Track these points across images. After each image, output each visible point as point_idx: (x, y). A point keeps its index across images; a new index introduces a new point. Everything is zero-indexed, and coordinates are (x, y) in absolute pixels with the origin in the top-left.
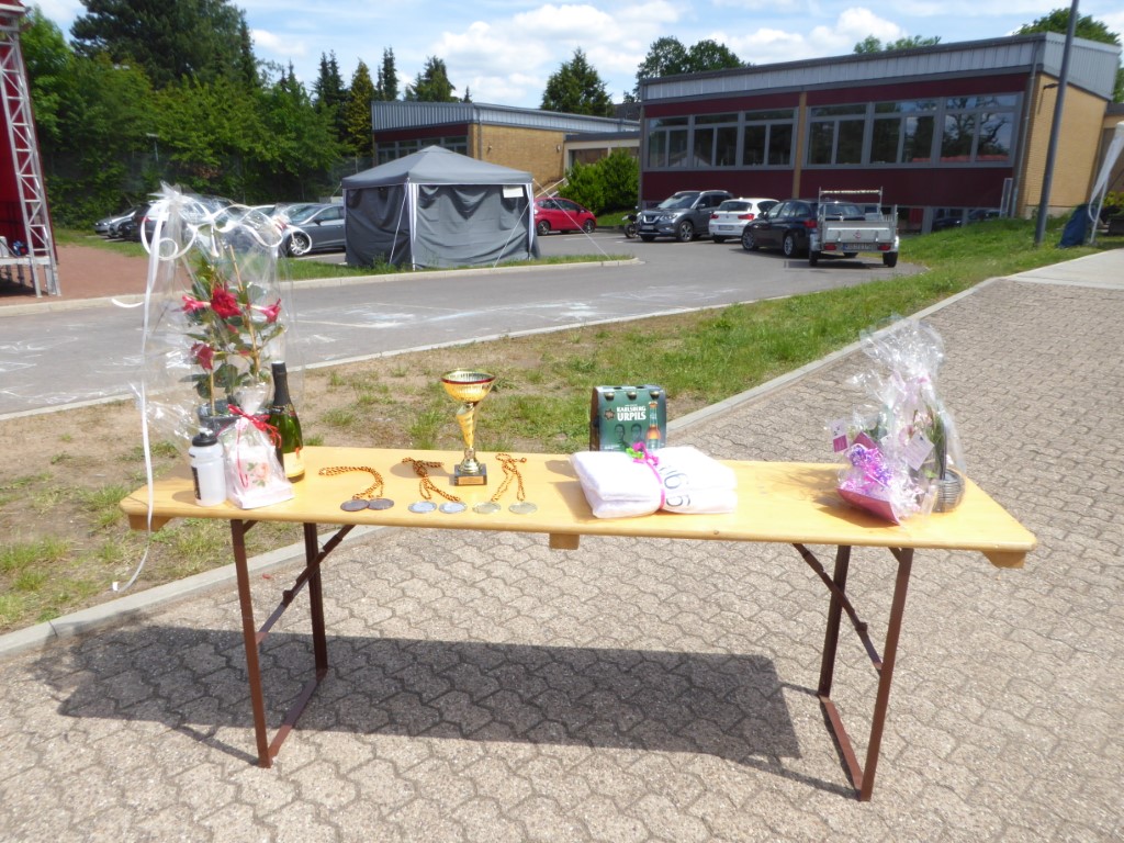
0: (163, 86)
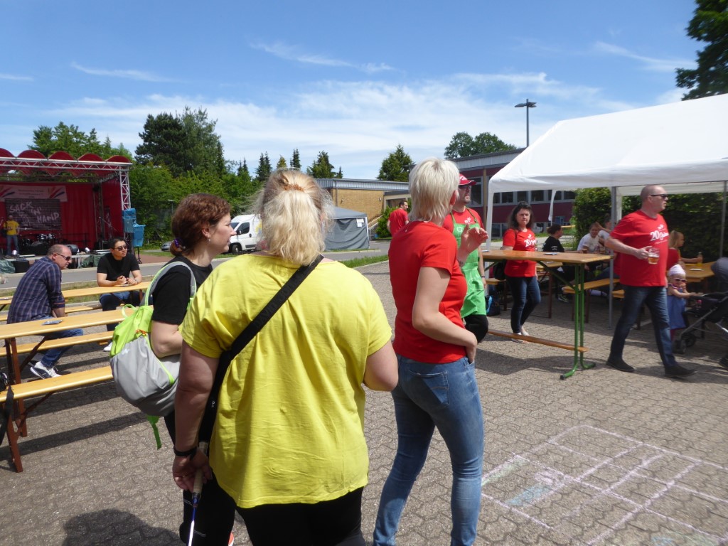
0: (178, 176)
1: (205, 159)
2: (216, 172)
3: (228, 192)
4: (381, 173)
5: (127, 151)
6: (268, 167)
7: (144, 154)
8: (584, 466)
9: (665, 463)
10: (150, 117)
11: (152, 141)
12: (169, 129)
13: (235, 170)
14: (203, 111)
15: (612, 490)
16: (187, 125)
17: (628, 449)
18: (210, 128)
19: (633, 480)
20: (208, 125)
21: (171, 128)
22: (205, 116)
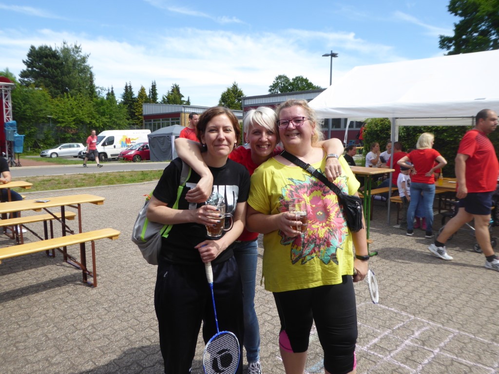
0: (56, 97)
1: (79, 85)
2: (88, 95)
3: (98, 112)
4: (220, 102)
5: (11, 74)
6: (131, 93)
7: (27, 78)
8: (370, 337)
9: (432, 334)
10: (33, 47)
11: (34, 67)
12: (49, 58)
13: (104, 95)
14: (78, 46)
15: (391, 357)
16: (64, 56)
17: (404, 322)
18: (84, 60)
19: (407, 348)
20: (82, 57)
21: (51, 58)
22: (80, 50)
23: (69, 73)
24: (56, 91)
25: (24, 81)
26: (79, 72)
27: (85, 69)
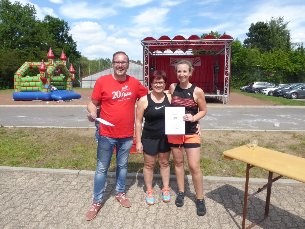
0: (263, 53)
1: (280, 43)
2: (285, 50)
3: (292, 61)
5: (239, 42)
7: (247, 43)
10: (252, 24)
11: (252, 36)
12: (261, 29)
13: (296, 48)
14: (281, 18)
16: (271, 26)
18: (284, 26)
20: (283, 25)
21: (263, 29)
22: (282, 20)
23: (273, 36)
24: (264, 49)
25: (245, 45)
26: (280, 35)
27: (284, 33)
